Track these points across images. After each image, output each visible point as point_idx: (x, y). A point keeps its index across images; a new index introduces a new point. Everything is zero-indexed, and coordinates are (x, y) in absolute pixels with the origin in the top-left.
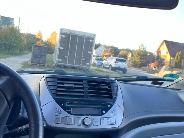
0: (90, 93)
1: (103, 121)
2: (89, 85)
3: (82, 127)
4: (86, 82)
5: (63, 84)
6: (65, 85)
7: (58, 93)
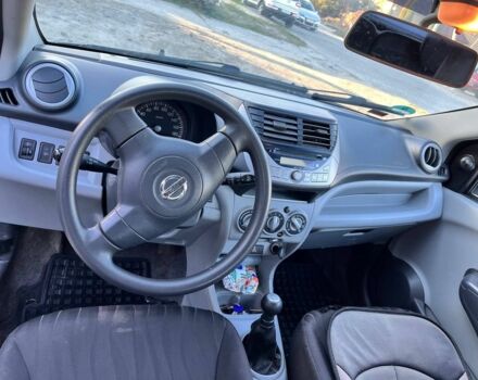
0: (304, 139)
1: (314, 177)
2: (304, 127)
3: (290, 182)
4: (300, 122)
5: (272, 120)
6: (275, 124)
7: (265, 134)
